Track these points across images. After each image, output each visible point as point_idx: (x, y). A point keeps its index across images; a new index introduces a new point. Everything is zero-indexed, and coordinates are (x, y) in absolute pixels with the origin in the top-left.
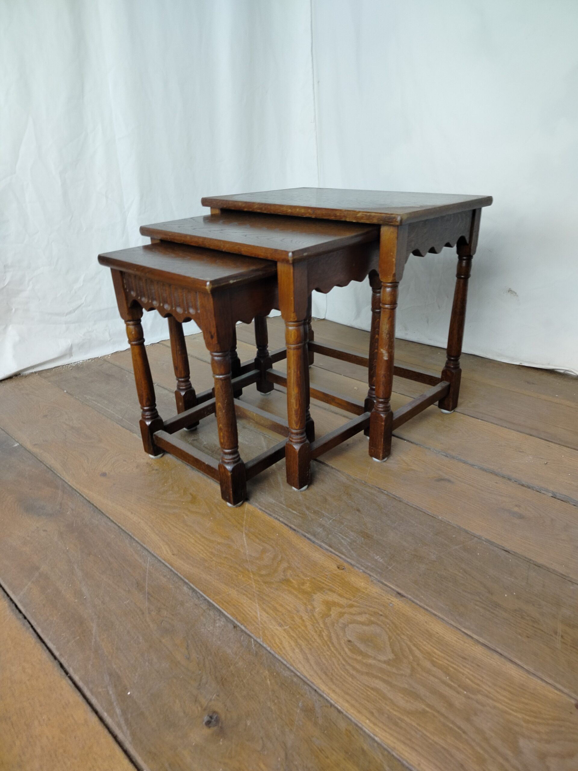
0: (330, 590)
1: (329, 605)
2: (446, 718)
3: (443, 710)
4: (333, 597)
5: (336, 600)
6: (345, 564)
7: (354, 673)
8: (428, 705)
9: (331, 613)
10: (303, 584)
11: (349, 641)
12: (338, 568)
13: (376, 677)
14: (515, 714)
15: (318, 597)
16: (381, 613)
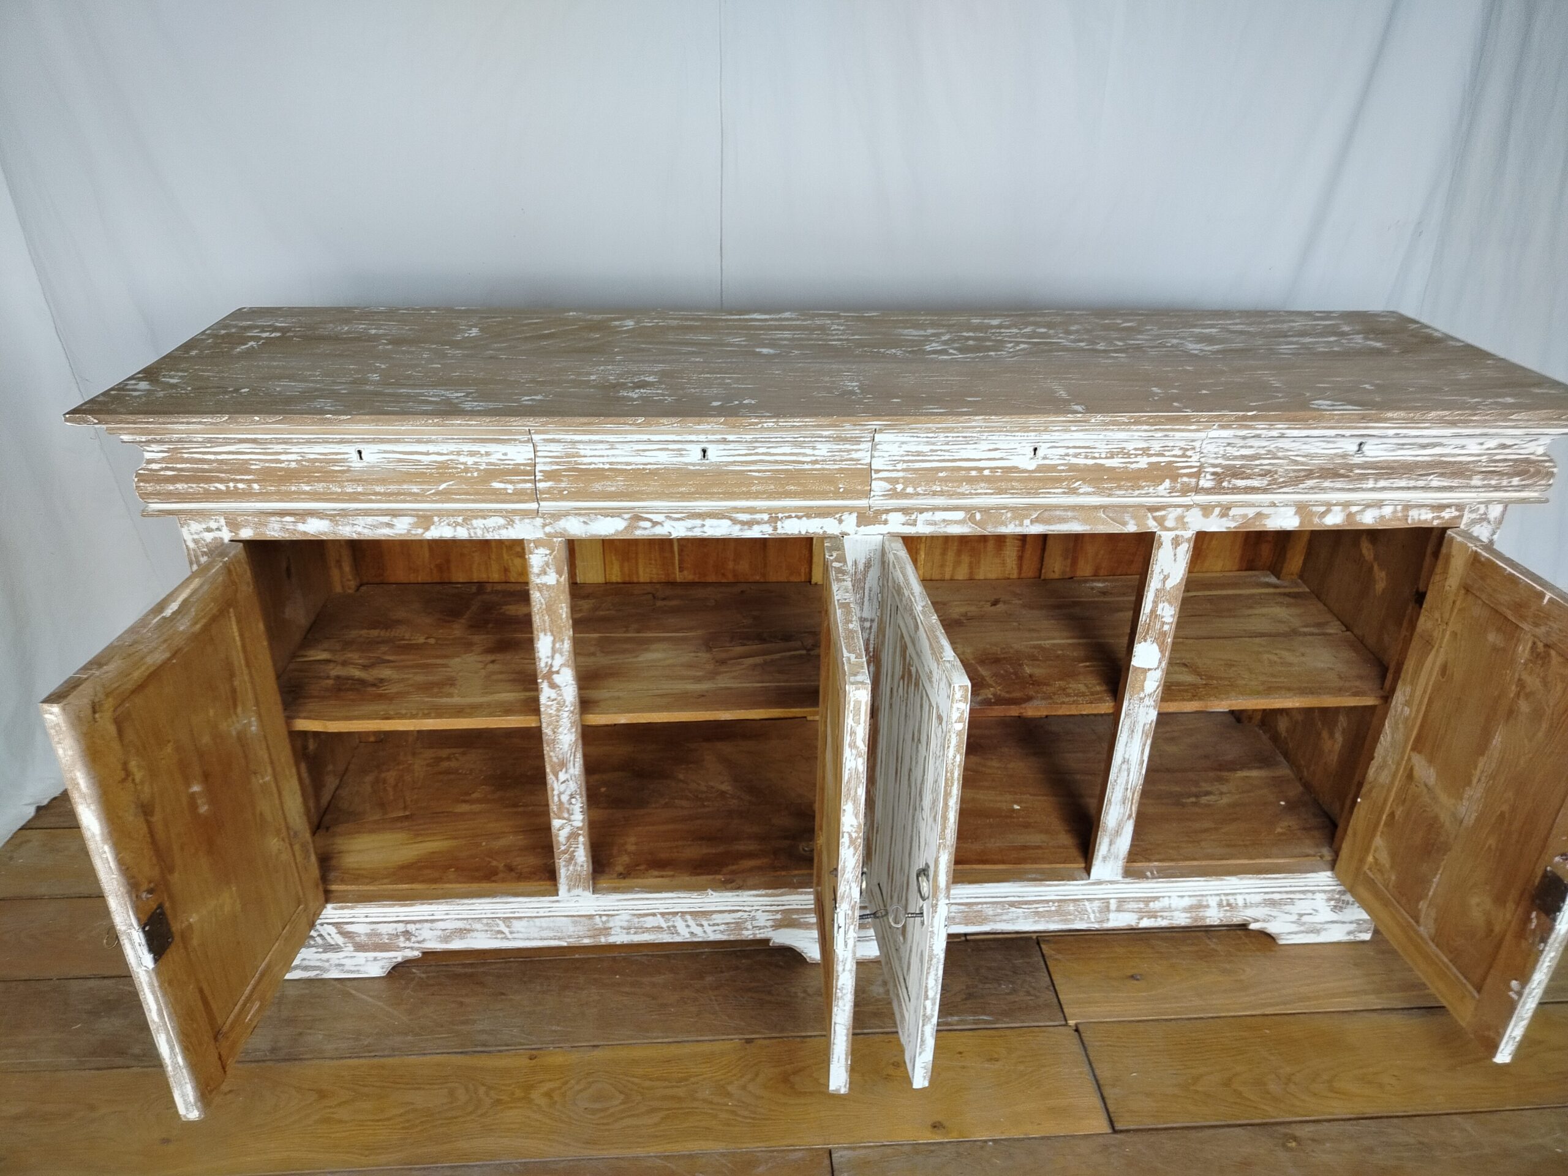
0: (539, 1082)
1: (548, 1094)
2: (682, 1108)
3: (677, 1106)
4: (548, 1086)
5: (551, 1086)
6: (533, 1052)
7: (607, 1127)
9: (556, 1099)
10: (513, 1094)
11: (586, 1109)
12: (530, 1059)
13: (622, 1118)
14: (718, 1074)
15: (535, 1095)
16: (592, 1071)
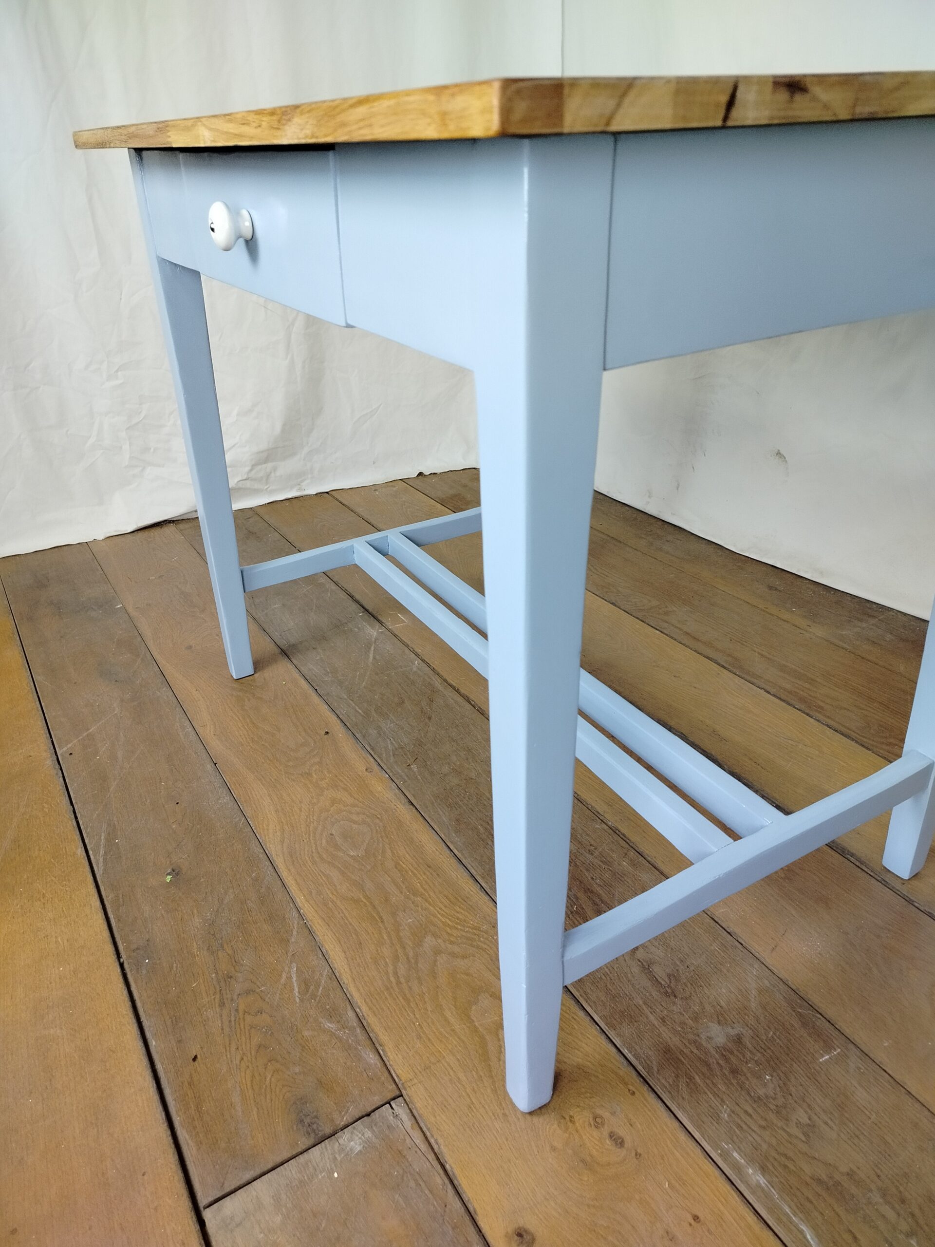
0: (344, 789)
3: (376, 902)
4: (343, 796)
5: (344, 799)
7: (318, 861)
8: (367, 897)
9: (332, 809)
11: (332, 834)
12: (366, 770)
13: (336, 867)
14: (441, 918)
15: (329, 794)
16: (379, 816)
